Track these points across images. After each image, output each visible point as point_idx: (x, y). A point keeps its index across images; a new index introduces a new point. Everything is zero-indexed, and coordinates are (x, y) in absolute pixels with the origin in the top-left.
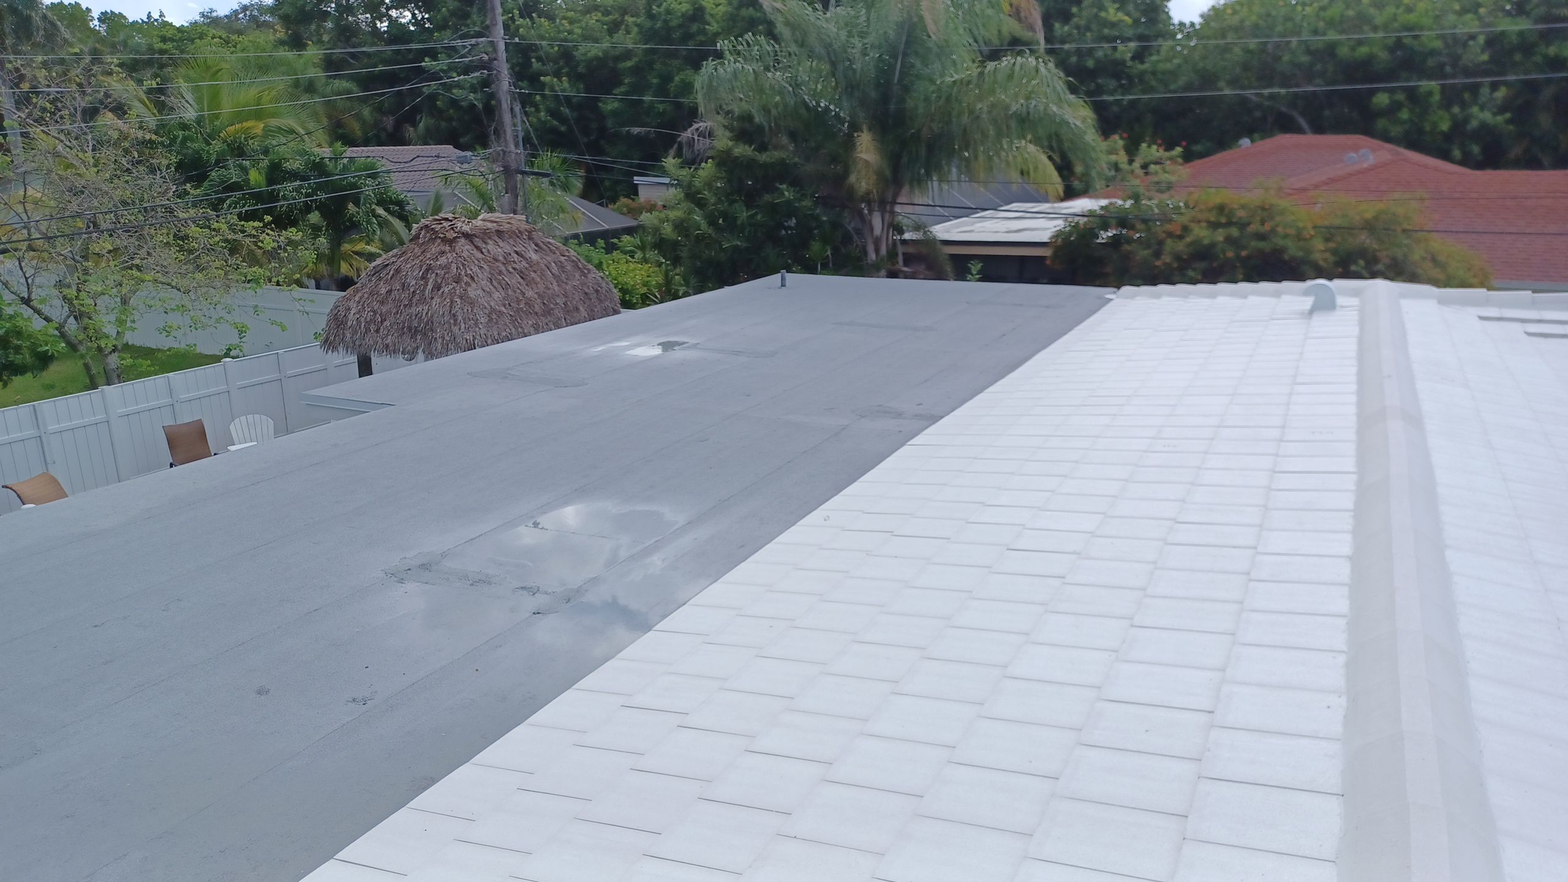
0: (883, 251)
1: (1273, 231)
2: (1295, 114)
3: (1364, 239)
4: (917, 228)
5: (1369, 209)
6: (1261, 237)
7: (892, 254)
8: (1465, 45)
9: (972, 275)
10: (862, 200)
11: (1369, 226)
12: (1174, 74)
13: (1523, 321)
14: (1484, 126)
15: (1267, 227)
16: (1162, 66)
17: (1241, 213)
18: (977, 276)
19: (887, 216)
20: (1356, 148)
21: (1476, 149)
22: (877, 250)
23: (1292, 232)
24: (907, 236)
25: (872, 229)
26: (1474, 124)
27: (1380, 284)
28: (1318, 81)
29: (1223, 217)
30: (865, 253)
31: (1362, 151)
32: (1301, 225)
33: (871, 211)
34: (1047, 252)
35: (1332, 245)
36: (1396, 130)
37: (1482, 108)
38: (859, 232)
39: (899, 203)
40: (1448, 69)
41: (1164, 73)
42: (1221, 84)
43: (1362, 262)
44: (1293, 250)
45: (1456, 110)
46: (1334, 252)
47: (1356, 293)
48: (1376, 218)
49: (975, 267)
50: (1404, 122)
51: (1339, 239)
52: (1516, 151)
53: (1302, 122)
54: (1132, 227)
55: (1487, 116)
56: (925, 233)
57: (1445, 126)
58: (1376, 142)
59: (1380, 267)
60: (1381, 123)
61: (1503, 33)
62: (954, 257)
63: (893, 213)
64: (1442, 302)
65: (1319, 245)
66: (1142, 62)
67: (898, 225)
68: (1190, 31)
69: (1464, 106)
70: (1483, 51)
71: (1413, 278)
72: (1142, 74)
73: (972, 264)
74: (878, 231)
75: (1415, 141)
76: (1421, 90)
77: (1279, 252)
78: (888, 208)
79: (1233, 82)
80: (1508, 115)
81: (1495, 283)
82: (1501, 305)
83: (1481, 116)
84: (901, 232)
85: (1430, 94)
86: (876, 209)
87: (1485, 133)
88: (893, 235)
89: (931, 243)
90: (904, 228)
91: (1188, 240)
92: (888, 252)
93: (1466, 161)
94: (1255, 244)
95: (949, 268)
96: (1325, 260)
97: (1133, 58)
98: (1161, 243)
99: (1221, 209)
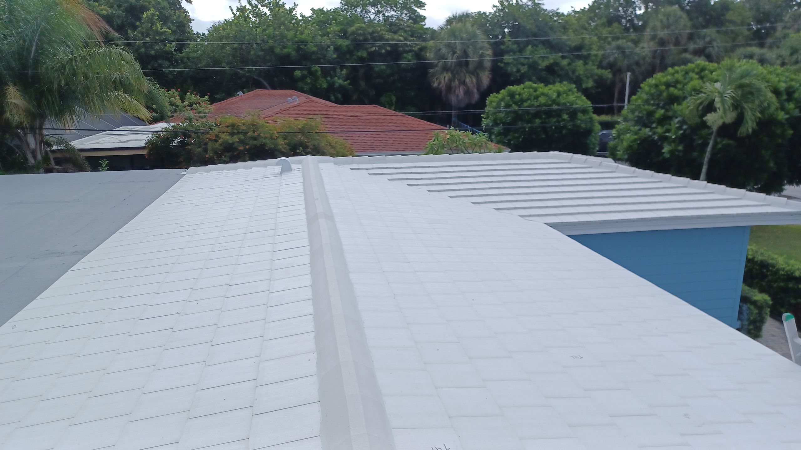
0: (39, 157)
1: (259, 135)
2: (261, 79)
3: (300, 137)
4: (60, 143)
5: (300, 123)
6: (255, 139)
7: (46, 159)
8: (326, 50)
9: (103, 168)
10: (17, 127)
11: (302, 131)
12: (199, 59)
13: (367, 169)
14: (341, 86)
15: (256, 134)
16: (192, 55)
17: (244, 128)
18: (106, 168)
19: (38, 136)
20: (291, 96)
21: (339, 96)
22: (35, 157)
23: (268, 136)
24: (54, 148)
25: (28, 145)
26: (337, 85)
27: (309, 157)
28: (269, 64)
29: (234, 129)
30: (26, 159)
31: (294, 97)
32: (271, 132)
33: (26, 134)
34: (144, 152)
35: (286, 141)
36: (306, 88)
37: (339, 79)
38: (19, 147)
39: (45, 129)
40: (322, 60)
41: (193, 58)
42: (224, 64)
43: (301, 148)
44: (270, 145)
45: (329, 78)
46: (289, 144)
47: (299, 163)
48: (303, 127)
49: (105, 163)
50: (308, 84)
51: (289, 138)
52: (355, 97)
53: (265, 83)
54: (189, 137)
55: (340, 81)
56: (66, 145)
57: (325, 85)
58: (299, 93)
59: (309, 150)
60: (300, 84)
61: (340, 45)
62: (88, 158)
63: (41, 135)
64: (336, 163)
65: (281, 141)
66: (182, 53)
67: (47, 142)
68: (203, 37)
69: (332, 77)
70: (334, 53)
71: (323, 154)
72: (182, 59)
73: (102, 161)
74: (32, 144)
75: (315, 92)
76: (312, 69)
77: (263, 146)
78: (37, 131)
79: (229, 64)
80: (349, 81)
81: (355, 153)
82: (358, 163)
83: (339, 82)
84: (50, 145)
85: (316, 71)
86: (29, 132)
87: (342, 89)
88: (44, 148)
89: (72, 150)
90: (52, 143)
91: (220, 141)
92: (43, 157)
93: (337, 102)
94: (252, 142)
95: (86, 165)
96: (285, 148)
97: (175, 50)
98: (206, 144)
99: (233, 126)
